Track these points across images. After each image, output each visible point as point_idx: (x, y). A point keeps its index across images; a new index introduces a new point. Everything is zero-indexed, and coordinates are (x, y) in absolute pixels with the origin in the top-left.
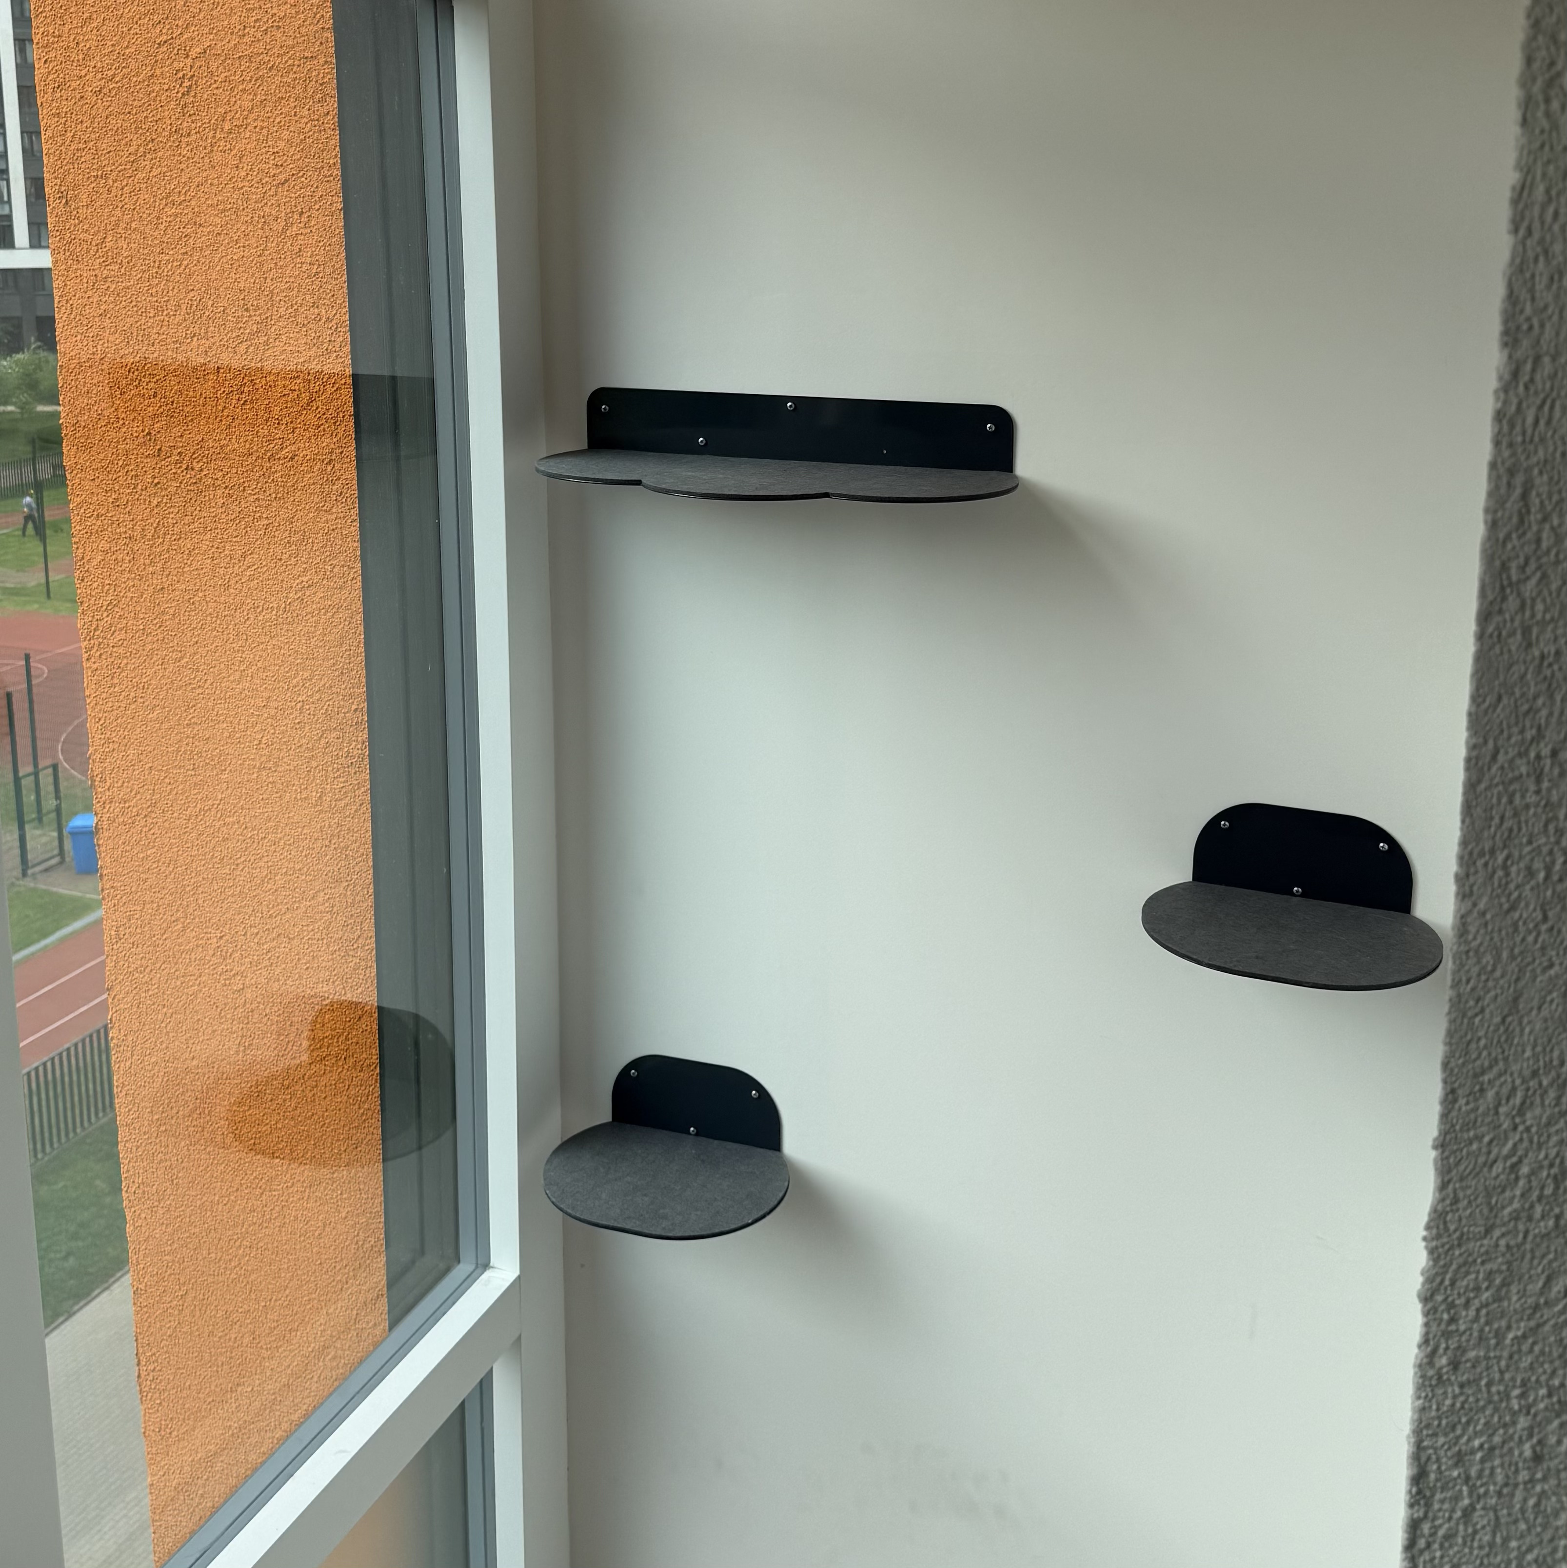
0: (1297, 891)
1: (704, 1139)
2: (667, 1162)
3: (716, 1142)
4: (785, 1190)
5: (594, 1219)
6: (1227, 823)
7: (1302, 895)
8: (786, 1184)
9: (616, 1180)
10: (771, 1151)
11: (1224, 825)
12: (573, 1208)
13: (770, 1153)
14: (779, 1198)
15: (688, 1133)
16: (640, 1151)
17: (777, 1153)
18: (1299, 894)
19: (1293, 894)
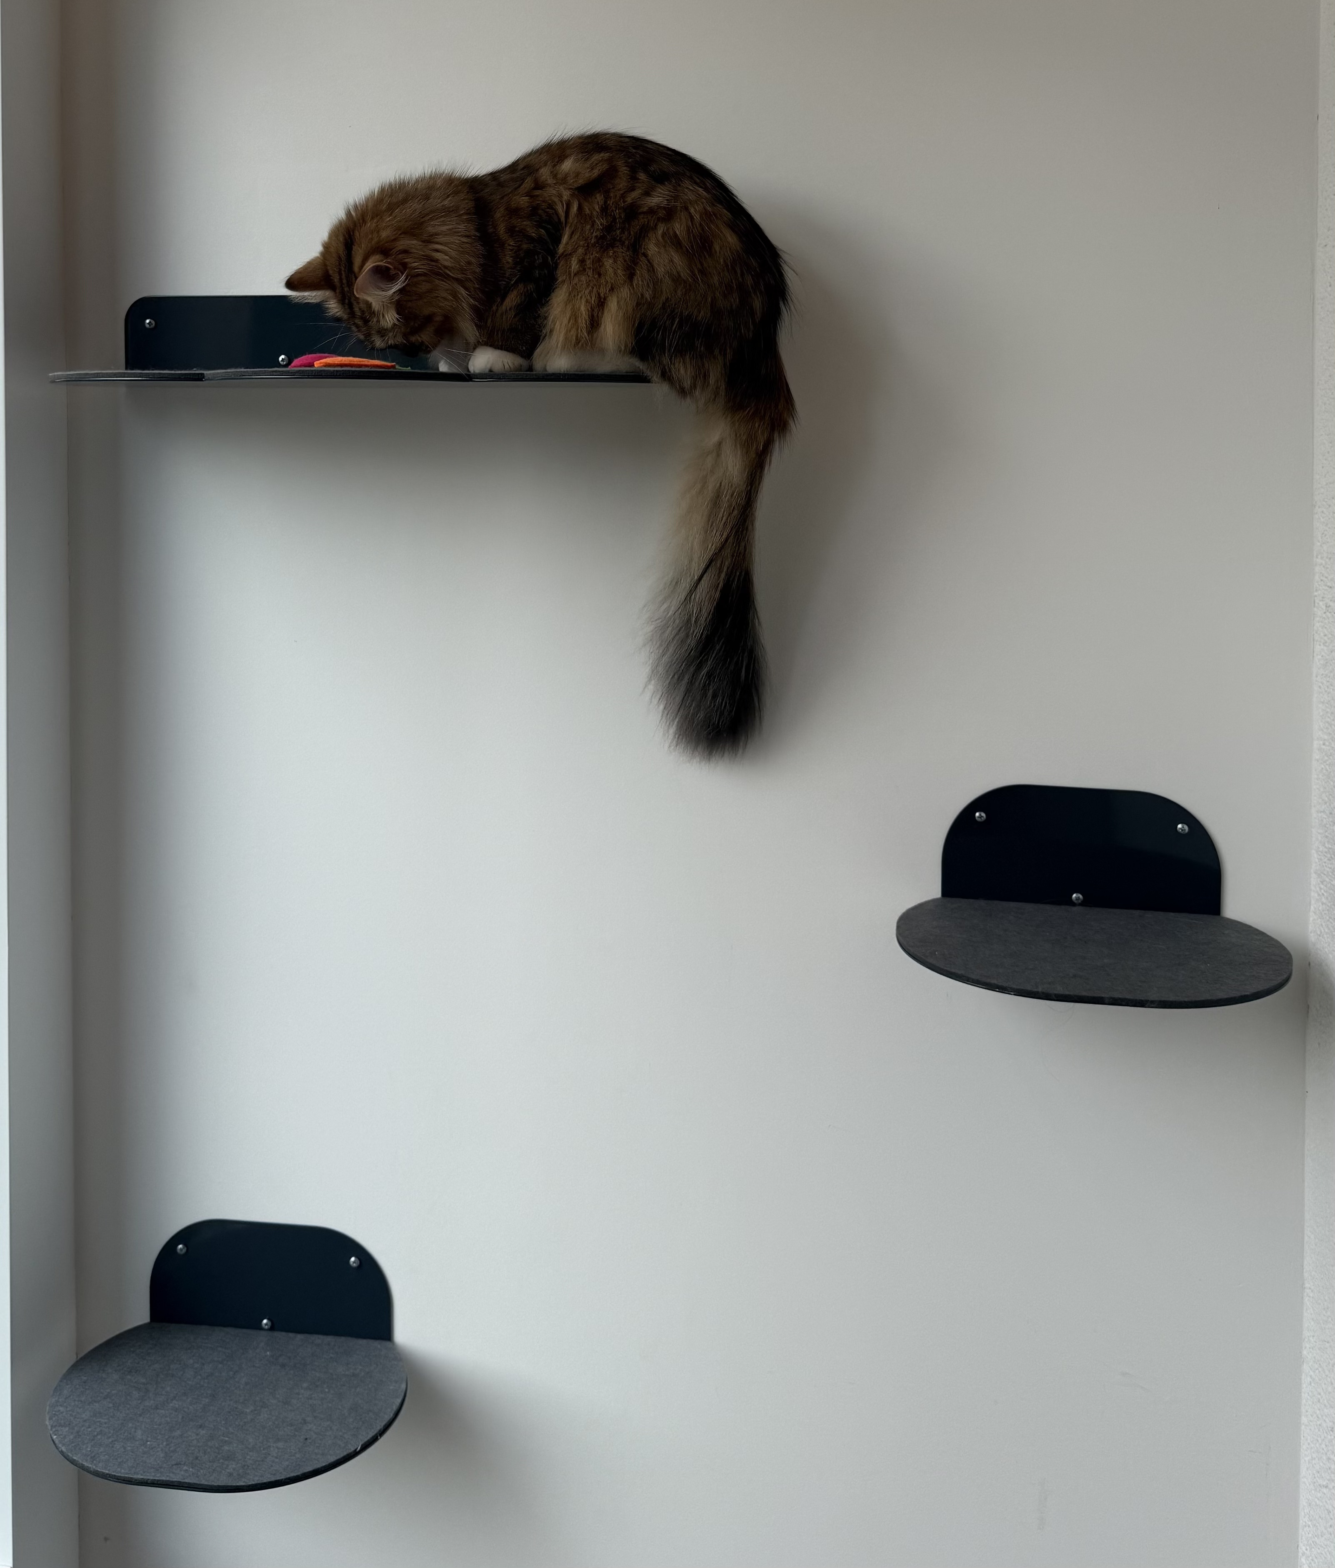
0: (1077, 899)
1: (284, 1334)
2: (231, 1373)
3: (300, 1337)
4: (403, 1394)
5: (123, 1473)
6: (983, 814)
7: (1083, 904)
8: (403, 1386)
9: (157, 1408)
10: (378, 1342)
11: (980, 817)
12: (93, 1458)
13: (376, 1344)
14: (395, 1408)
15: (259, 1327)
16: (191, 1361)
17: (387, 1343)
18: (1080, 901)
19: (1072, 903)
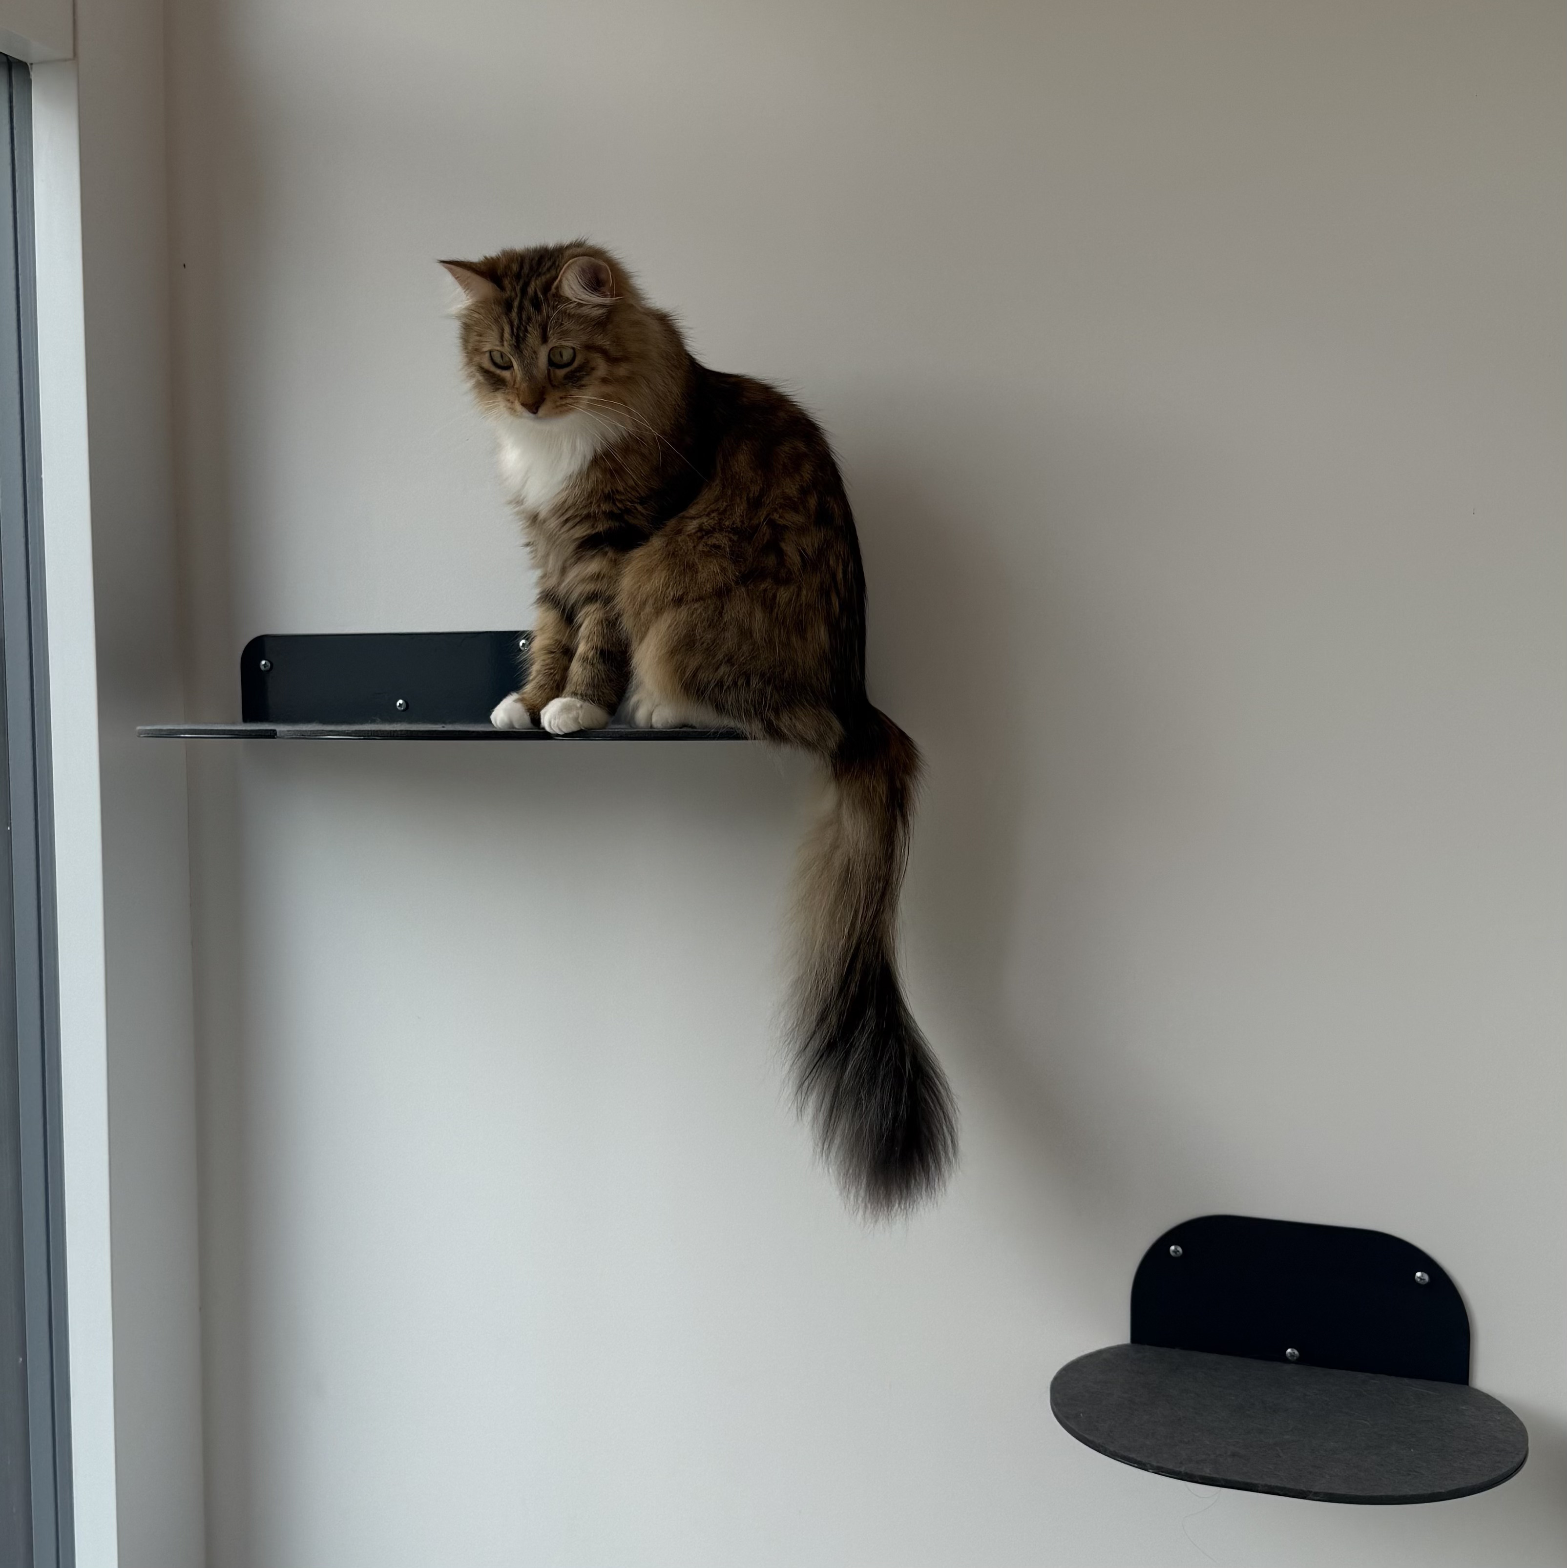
0: (1292, 1355)
6: (1180, 1249)
7: (1299, 1361)
11: (1176, 1251)
18: (1295, 1358)
19: (1285, 1360)
